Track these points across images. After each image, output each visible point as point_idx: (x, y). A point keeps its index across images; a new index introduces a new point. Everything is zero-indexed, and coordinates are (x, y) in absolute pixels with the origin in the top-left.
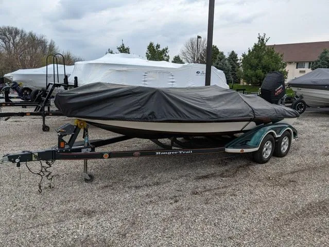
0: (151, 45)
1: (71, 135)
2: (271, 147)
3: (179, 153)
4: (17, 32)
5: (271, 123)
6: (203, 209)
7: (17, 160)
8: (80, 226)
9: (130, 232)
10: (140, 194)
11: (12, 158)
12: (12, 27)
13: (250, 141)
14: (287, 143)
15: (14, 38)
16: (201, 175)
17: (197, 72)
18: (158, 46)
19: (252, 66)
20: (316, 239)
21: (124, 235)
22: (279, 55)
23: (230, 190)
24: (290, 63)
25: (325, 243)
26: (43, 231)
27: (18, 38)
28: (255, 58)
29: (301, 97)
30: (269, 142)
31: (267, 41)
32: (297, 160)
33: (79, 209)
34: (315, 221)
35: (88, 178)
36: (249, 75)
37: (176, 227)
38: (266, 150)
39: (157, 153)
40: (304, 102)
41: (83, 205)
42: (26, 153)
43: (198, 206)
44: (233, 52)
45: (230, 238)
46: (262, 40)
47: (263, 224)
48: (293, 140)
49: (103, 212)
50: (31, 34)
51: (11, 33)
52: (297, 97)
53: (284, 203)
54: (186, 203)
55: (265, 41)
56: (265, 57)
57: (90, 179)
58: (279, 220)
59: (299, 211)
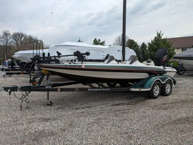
0: (95, 39)
1: (40, 78)
2: (159, 89)
3: (102, 90)
4: (22, 35)
5: (159, 75)
6: (113, 120)
7: (9, 90)
8: (40, 125)
9: (68, 129)
10: (78, 111)
11: (6, 89)
12: (20, 33)
13: (145, 84)
14: (170, 88)
15: (21, 38)
16: (116, 104)
17: (118, 51)
18: (99, 40)
19: (154, 50)
20: (179, 135)
21: (64, 130)
22: (170, 43)
23: (131, 111)
24: (178, 48)
25: (185, 137)
26: (19, 127)
27: (23, 39)
28: (155, 45)
29: (182, 65)
30: (158, 86)
31: (162, 35)
32: (176, 97)
33: (41, 118)
34: (180, 126)
35: (50, 103)
36: (152, 54)
37: (95, 127)
38: (156, 90)
39: (89, 90)
40: (183, 68)
41: (44, 116)
42: (14, 86)
43: (111, 118)
44: (144, 43)
45: (126, 133)
46: (159, 35)
47: (148, 127)
48: (174, 86)
49: (54, 119)
50: (30, 36)
51: (19, 36)
52: (179, 65)
53: (163, 118)
54: (104, 116)
55: (161, 35)
56: (161, 44)
57: (51, 104)
58: (158, 125)
59: (172, 121)
